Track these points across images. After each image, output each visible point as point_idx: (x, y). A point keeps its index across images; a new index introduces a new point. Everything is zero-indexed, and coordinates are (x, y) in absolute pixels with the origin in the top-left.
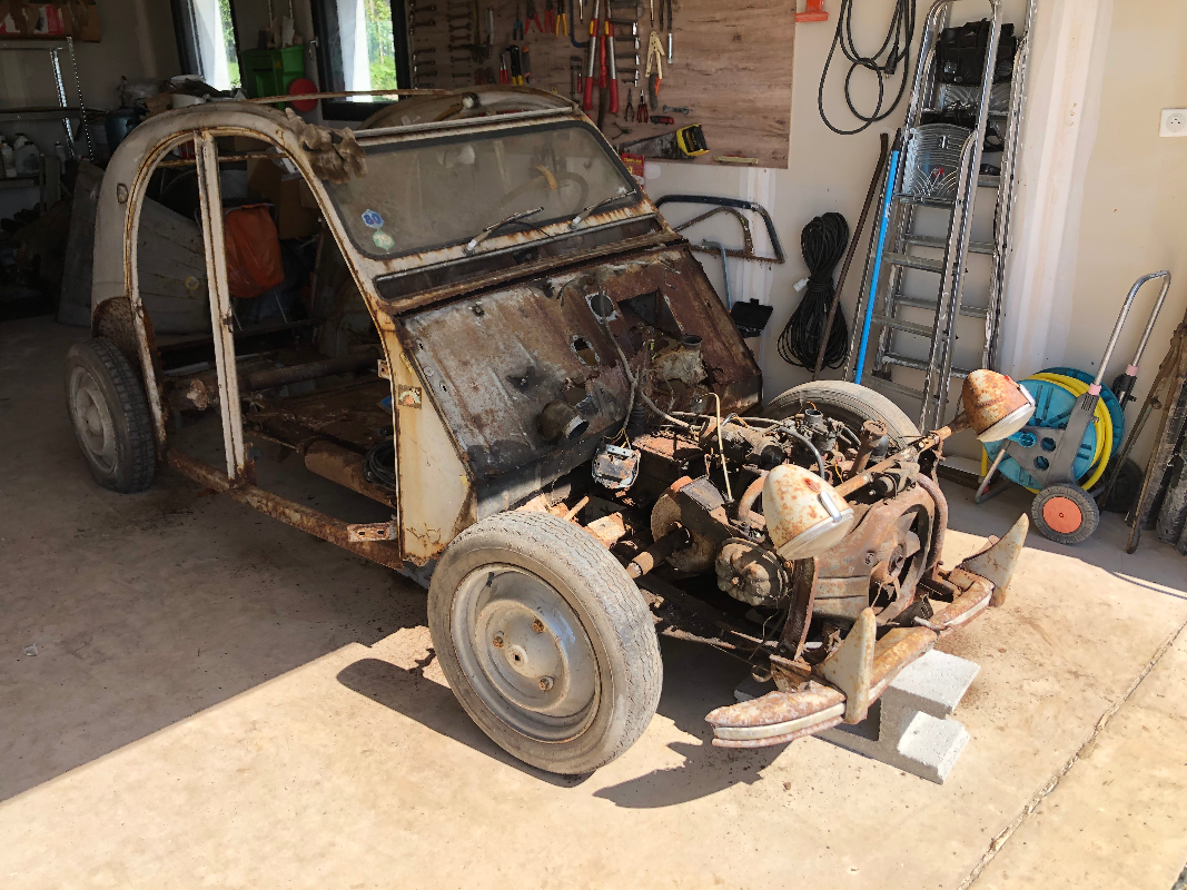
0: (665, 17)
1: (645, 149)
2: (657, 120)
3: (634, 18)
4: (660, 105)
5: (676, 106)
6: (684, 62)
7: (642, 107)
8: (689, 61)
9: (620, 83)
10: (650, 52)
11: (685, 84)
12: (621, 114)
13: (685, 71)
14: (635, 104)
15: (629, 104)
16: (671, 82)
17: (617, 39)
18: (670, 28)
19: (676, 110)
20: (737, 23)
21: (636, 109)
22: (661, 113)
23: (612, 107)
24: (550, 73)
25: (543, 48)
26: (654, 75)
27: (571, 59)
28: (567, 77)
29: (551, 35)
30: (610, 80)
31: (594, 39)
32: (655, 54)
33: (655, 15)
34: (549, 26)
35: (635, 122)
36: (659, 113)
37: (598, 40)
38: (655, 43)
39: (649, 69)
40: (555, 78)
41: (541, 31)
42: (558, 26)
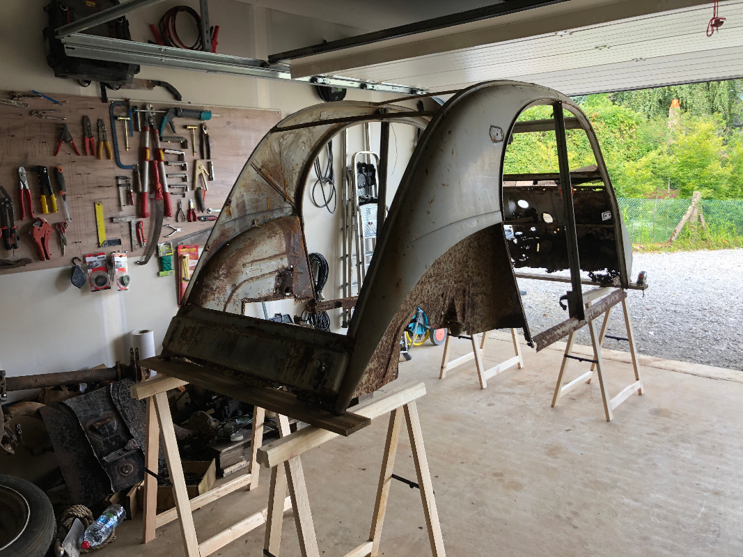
0: (206, 150)
2: (205, 218)
4: (206, 208)
7: (189, 211)
8: (223, 179)
9: (170, 195)
11: (221, 193)
12: (173, 217)
13: (221, 186)
14: (184, 209)
15: (179, 209)
17: (166, 163)
18: (209, 157)
21: (185, 214)
23: (167, 213)
24: (91, 191)
25: (81, 169)
26: (199, 188)
27: (117, 178)
28: (112, 193)
29: (90, 157)
30: (165, 194)
31: (147, 163)
32: (201, 175)
33: (197, 149)
34: (88, 151)
35: (186, 221)
36: (205, 214)
37: (151, 163)
38: (201, 167)
39: (197, 185)
40: (98, 194)
41: (78, 154)
42: (102, 151)
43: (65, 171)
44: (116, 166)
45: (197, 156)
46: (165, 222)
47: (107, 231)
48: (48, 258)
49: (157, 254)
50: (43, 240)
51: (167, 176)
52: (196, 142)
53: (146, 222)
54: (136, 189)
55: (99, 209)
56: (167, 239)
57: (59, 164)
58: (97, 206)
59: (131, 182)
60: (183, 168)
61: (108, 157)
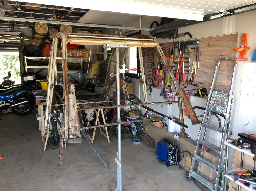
0: (197, 57)
1: (190, 92)
2: (194, 85)
3: (189, 57)
4: (195, 81)
5: (199, 82)
6: (202, 70)
8: (203, 70)
9: (185, 74)
10: (193, 66)
11: (202, 76)
12: (185, 82)
13: (202, 72)
14: (189, 80)
15: (187, 80)
16: (198, 75)
17: (185, 62)
18: (199, 60)
19: (199, 83)
22: (195, 83)
23: (182, 80)
27: (173, 67)
29: (169, 60)
31: (179, 62)
35: (188, 85)
39: (193, 71)
45: (195, 59)
48: (160, 86)
51: (184, 67)
61: (172, 60)
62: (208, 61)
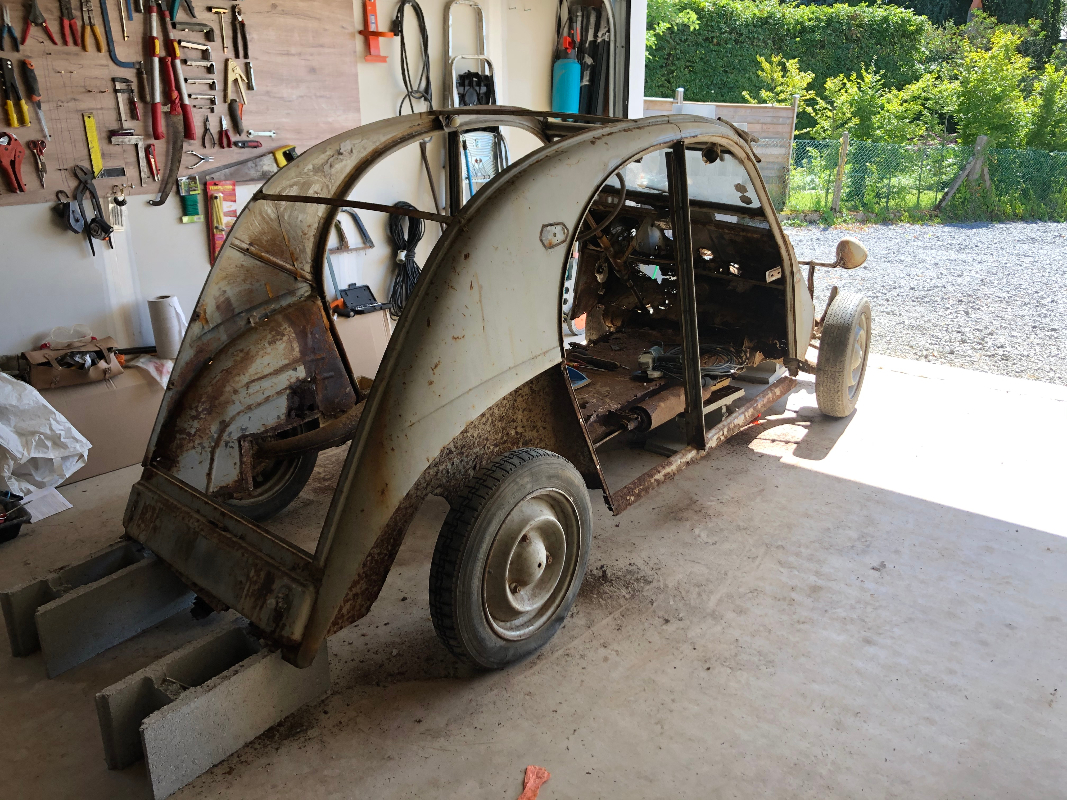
0: (240, 45)
1: (234, 174)
2: (245, 145)
4: (244, 130)
6: (266, 89)
7: (222, 133)
8: (269, 89)
10: (231, 78)
11: (267, 109)
12: (198, 141)
13: (265, 98)
14: (214, 128)
15: (206, 130)
17: (183, 62)
18: (246, 56)
20: (310, 58)
21: (216, 137)
23: (188, 134)
24: (77, 97)
25: (61, 64)
26: (234, 101)
27: (114, 80)
28: (108, 100)
29: (71, 47)
30: (184, 107)
31: (156, 60)
32: (236, 80)
33: (228, 42)
34: (70, 40)
35: (217, 147)
36: (244, 137)
37: (162, 60)
38: (236, 70)
39: (231, 95)
40: (87, 103)
41: (55, 43)
42: (89, 40)
43: (39, 67)
44: (111, 63)
45: (229, 53)
46: (186, 146)
47: (103, 155)
48: (22, 190)
49: (178, 192)
50: (13, 163)
51: (186, 80)
52: (228, 32)
53: (159, 146)
54: (142, 97)
55: (90, 123)
56: (191, 172)
57: (30, 57)
58: (86, 118)
59: (134, 86)
60: (210, 70)
61: (99, 49)
62: (280, 59)
